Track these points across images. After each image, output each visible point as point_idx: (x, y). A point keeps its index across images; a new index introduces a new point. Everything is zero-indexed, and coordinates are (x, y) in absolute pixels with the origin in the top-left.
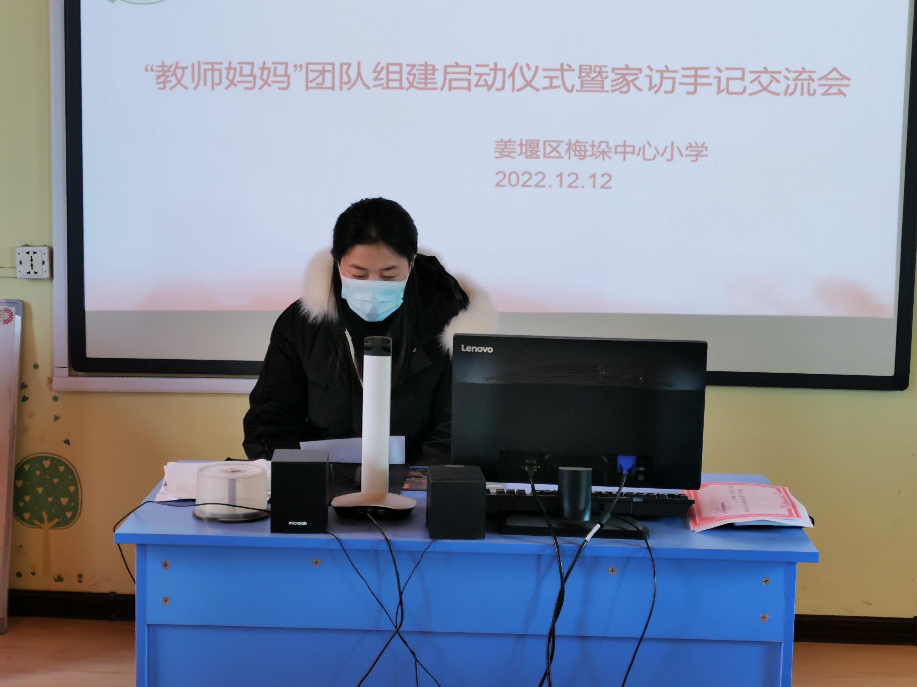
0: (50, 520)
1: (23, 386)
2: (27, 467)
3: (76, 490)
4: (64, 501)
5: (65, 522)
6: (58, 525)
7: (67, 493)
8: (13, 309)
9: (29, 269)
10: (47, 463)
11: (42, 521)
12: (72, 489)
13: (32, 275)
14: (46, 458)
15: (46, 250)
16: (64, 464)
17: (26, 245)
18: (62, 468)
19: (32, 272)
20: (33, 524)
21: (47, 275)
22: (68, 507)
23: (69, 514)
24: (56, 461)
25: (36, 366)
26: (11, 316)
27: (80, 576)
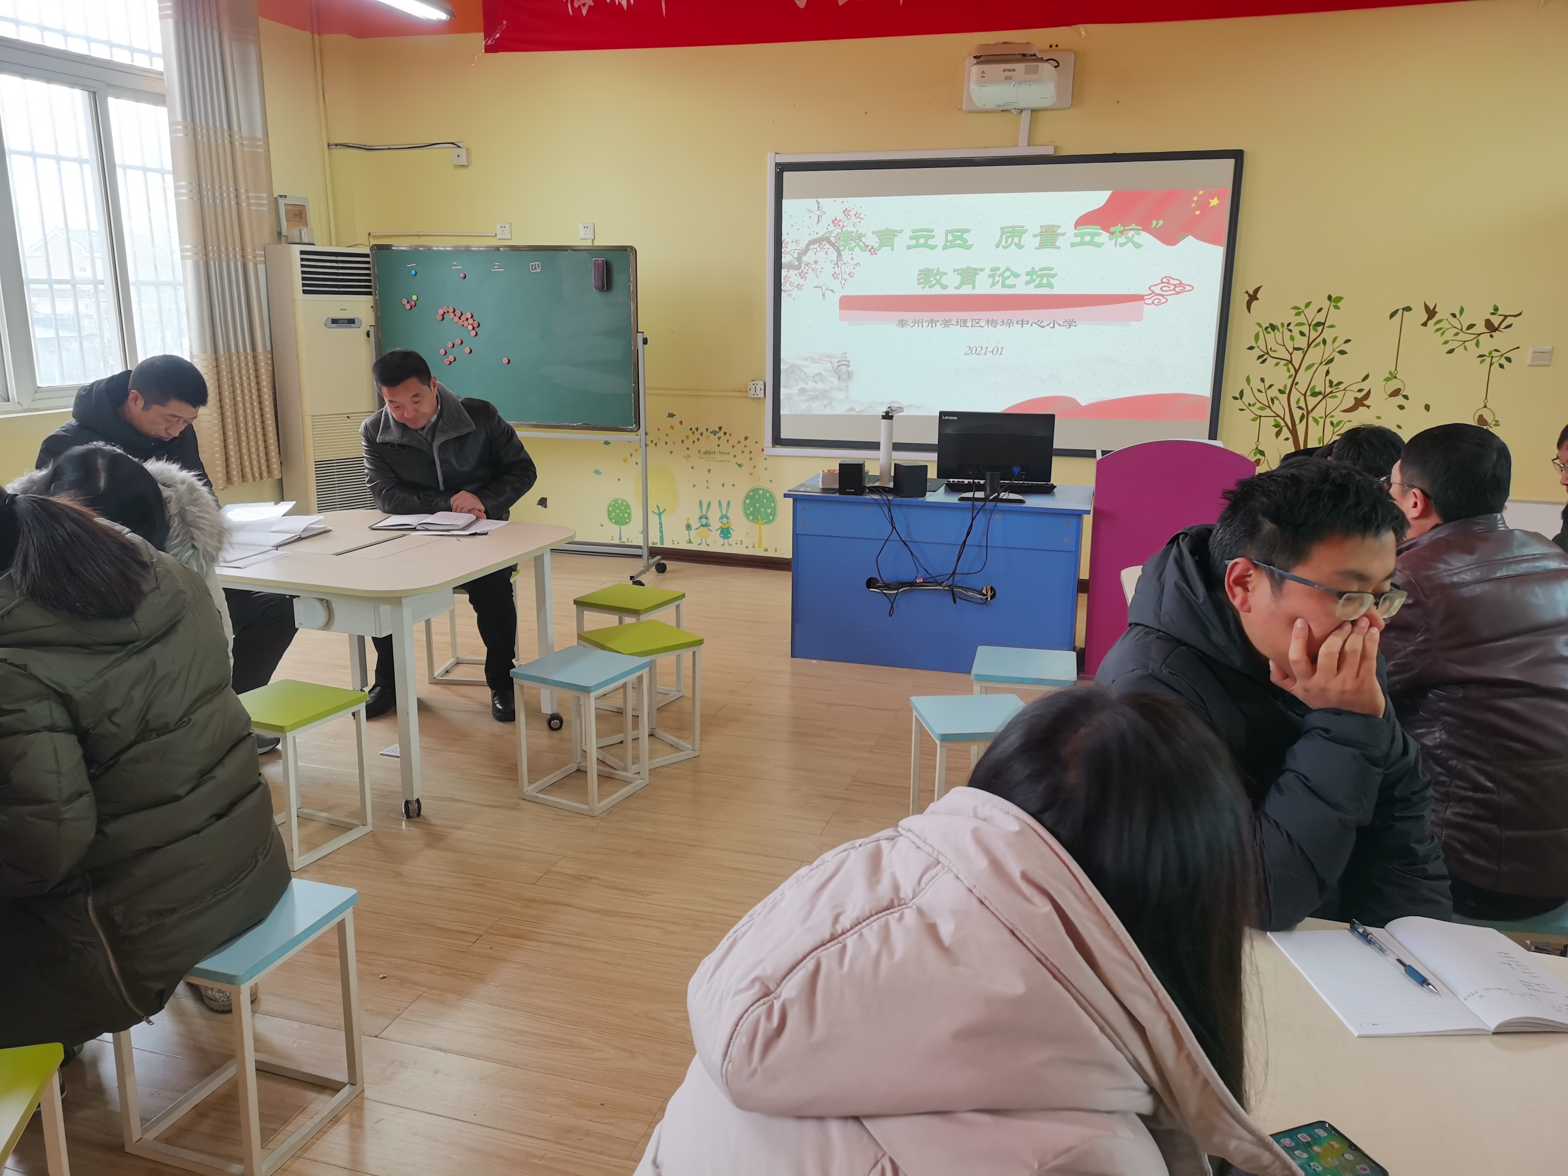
0: (762, 521)
2: (752, 494)
3: (775, 505)
4: (769, 511)
5: (769, 522)
6: (766, 523)
7: (770, 507)
9: (754, 393)
10: (761, 492)
11: (758, 521)
12: (773, 505)
13: (757, 396)
14: (761, 489)
15: (762, 383)
16: (769, 492)
17: (753, 381)
18: (767, 495)
19: (756, 394)
20: (754, 522)
21: (763, 396)
22: (771, 514)
23: (771, 518)
24: (766, 491)
27: (776, 549)
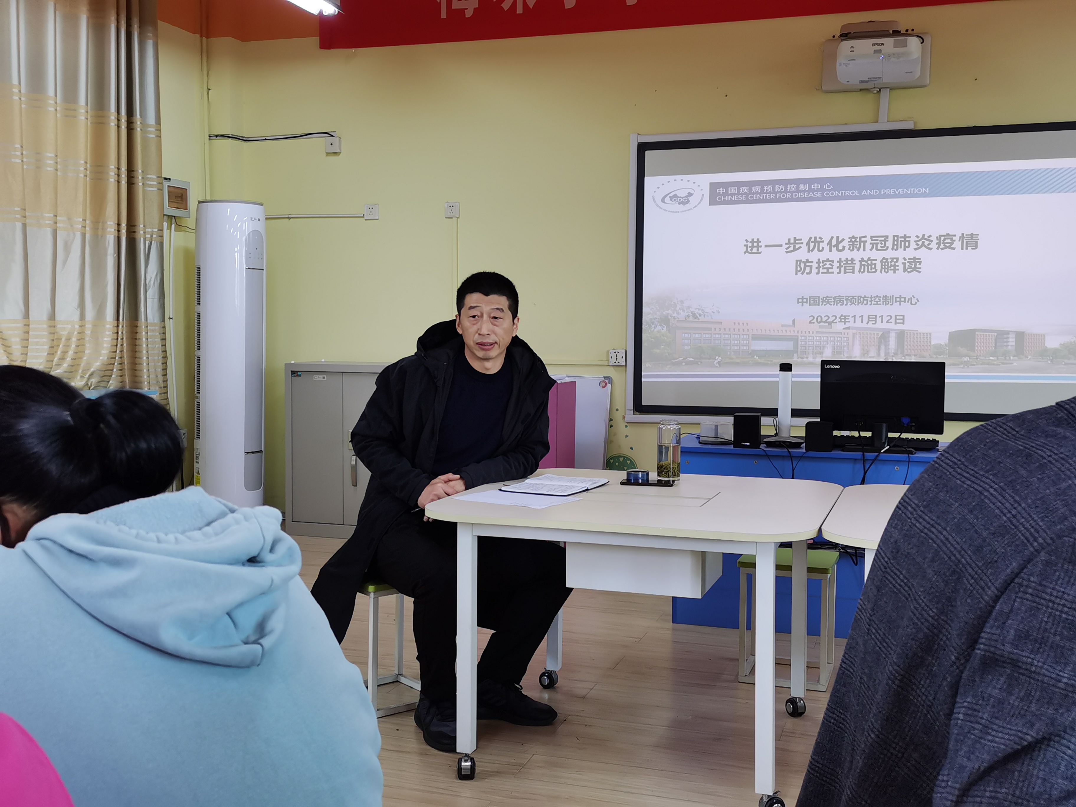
1: (611, 420)
2: (612, 461)
8: (607, 381)
9: (615, 361)
10: (621, 459)
13: (617, 364)
14: (621, 457)
15: (624, 351)
16: (630, 460)
17: (614, 349)
18: (629, 462)
19: (617, 362)
21: (624, 364)
24: (626, 457)
25: (617, 410)
26: (606, 384)
